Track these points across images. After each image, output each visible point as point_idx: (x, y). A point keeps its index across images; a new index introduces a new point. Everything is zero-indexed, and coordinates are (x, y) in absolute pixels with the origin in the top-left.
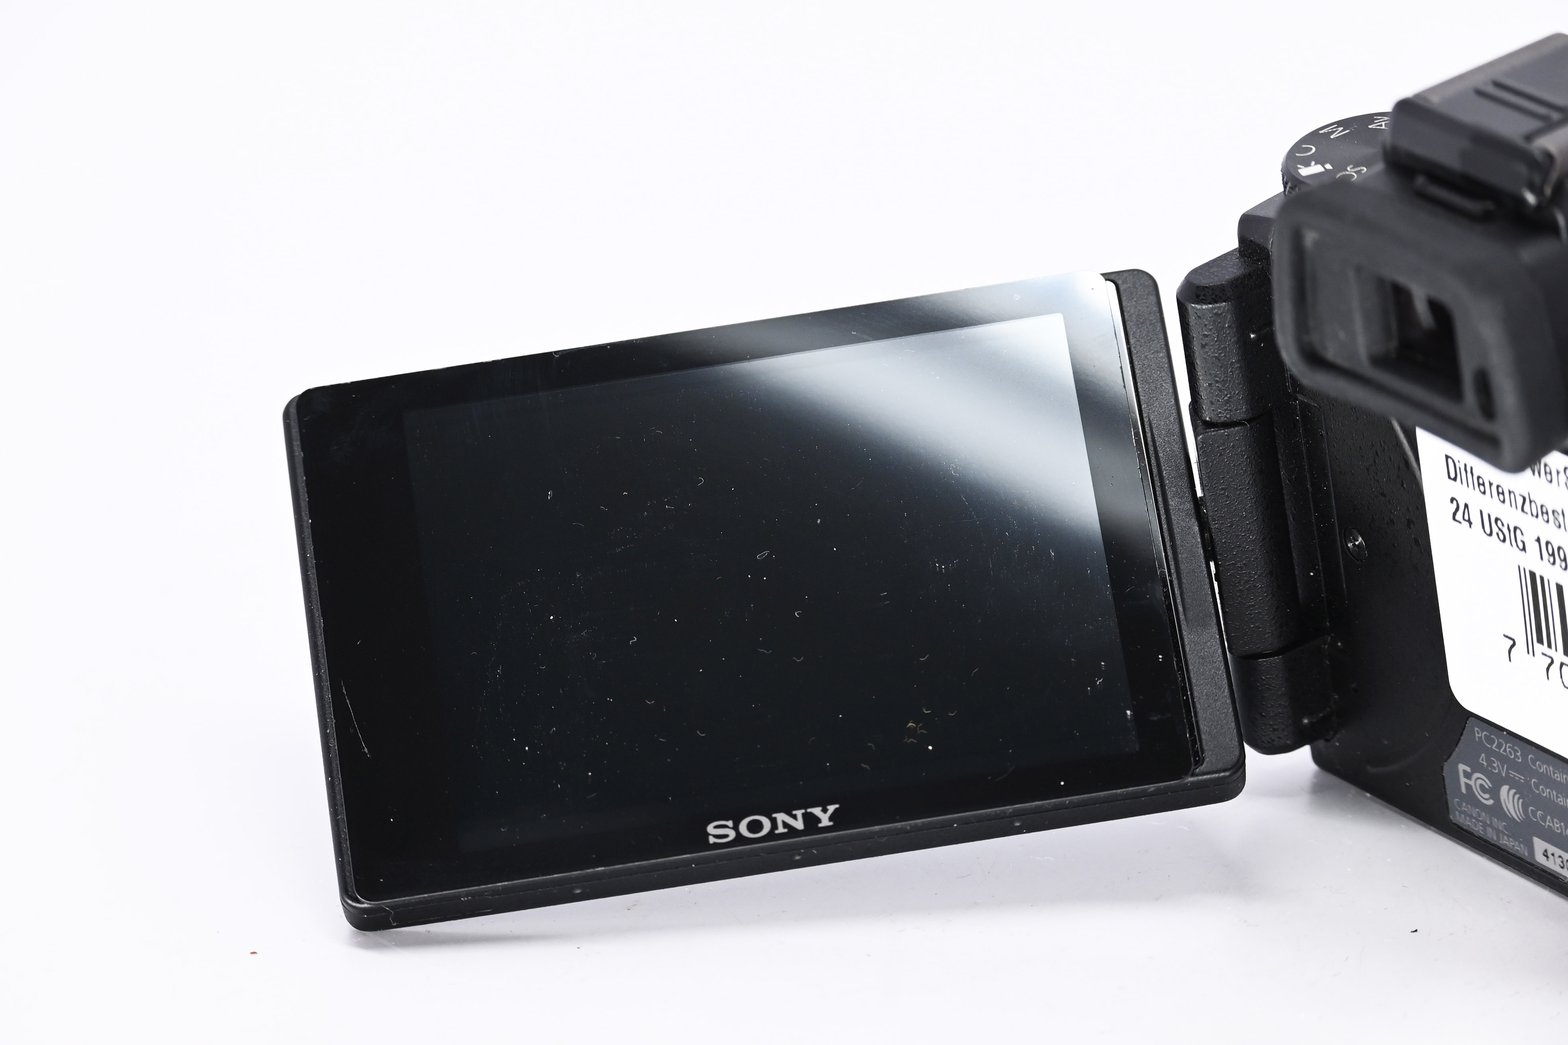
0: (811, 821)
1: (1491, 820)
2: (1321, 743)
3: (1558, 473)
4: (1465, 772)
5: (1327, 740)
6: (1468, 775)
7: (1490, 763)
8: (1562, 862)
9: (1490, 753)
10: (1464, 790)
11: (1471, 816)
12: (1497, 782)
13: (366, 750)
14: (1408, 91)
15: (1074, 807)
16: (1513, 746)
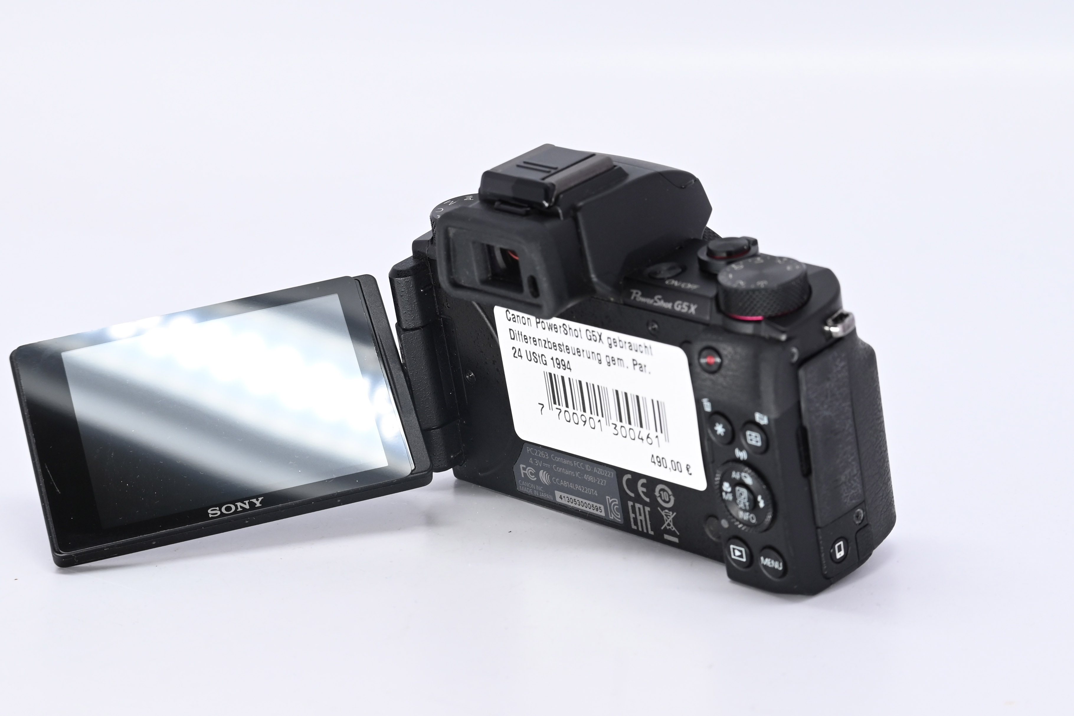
0: (252, 505)
1: (536, 487)
2: (458, 467)
3: (560, 327)
4: (523, 467)
5: (461, 465)
6: (524, 469)
7: (534, 461)
8: (568, 499)
9: (534, 457)
10: (523, 476)
11: (527, 487)
12: (538, 470)
13: (58, 491)
14: (489, 168)
15: (363, 491)
16: (545, 452)
